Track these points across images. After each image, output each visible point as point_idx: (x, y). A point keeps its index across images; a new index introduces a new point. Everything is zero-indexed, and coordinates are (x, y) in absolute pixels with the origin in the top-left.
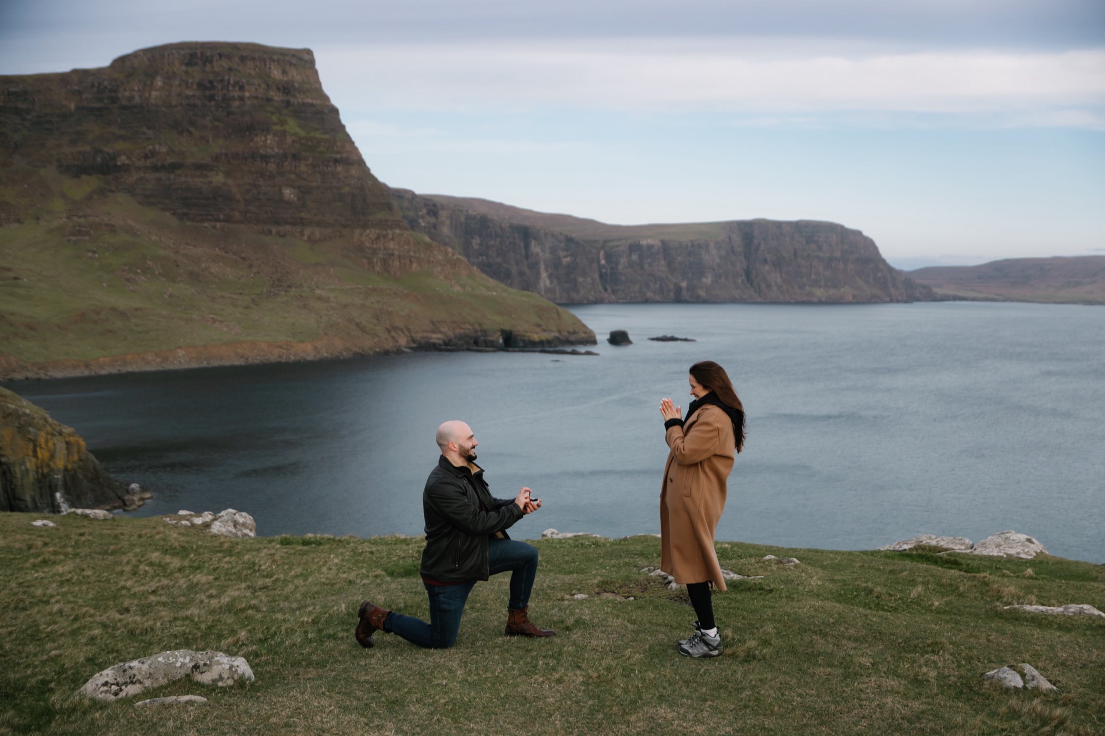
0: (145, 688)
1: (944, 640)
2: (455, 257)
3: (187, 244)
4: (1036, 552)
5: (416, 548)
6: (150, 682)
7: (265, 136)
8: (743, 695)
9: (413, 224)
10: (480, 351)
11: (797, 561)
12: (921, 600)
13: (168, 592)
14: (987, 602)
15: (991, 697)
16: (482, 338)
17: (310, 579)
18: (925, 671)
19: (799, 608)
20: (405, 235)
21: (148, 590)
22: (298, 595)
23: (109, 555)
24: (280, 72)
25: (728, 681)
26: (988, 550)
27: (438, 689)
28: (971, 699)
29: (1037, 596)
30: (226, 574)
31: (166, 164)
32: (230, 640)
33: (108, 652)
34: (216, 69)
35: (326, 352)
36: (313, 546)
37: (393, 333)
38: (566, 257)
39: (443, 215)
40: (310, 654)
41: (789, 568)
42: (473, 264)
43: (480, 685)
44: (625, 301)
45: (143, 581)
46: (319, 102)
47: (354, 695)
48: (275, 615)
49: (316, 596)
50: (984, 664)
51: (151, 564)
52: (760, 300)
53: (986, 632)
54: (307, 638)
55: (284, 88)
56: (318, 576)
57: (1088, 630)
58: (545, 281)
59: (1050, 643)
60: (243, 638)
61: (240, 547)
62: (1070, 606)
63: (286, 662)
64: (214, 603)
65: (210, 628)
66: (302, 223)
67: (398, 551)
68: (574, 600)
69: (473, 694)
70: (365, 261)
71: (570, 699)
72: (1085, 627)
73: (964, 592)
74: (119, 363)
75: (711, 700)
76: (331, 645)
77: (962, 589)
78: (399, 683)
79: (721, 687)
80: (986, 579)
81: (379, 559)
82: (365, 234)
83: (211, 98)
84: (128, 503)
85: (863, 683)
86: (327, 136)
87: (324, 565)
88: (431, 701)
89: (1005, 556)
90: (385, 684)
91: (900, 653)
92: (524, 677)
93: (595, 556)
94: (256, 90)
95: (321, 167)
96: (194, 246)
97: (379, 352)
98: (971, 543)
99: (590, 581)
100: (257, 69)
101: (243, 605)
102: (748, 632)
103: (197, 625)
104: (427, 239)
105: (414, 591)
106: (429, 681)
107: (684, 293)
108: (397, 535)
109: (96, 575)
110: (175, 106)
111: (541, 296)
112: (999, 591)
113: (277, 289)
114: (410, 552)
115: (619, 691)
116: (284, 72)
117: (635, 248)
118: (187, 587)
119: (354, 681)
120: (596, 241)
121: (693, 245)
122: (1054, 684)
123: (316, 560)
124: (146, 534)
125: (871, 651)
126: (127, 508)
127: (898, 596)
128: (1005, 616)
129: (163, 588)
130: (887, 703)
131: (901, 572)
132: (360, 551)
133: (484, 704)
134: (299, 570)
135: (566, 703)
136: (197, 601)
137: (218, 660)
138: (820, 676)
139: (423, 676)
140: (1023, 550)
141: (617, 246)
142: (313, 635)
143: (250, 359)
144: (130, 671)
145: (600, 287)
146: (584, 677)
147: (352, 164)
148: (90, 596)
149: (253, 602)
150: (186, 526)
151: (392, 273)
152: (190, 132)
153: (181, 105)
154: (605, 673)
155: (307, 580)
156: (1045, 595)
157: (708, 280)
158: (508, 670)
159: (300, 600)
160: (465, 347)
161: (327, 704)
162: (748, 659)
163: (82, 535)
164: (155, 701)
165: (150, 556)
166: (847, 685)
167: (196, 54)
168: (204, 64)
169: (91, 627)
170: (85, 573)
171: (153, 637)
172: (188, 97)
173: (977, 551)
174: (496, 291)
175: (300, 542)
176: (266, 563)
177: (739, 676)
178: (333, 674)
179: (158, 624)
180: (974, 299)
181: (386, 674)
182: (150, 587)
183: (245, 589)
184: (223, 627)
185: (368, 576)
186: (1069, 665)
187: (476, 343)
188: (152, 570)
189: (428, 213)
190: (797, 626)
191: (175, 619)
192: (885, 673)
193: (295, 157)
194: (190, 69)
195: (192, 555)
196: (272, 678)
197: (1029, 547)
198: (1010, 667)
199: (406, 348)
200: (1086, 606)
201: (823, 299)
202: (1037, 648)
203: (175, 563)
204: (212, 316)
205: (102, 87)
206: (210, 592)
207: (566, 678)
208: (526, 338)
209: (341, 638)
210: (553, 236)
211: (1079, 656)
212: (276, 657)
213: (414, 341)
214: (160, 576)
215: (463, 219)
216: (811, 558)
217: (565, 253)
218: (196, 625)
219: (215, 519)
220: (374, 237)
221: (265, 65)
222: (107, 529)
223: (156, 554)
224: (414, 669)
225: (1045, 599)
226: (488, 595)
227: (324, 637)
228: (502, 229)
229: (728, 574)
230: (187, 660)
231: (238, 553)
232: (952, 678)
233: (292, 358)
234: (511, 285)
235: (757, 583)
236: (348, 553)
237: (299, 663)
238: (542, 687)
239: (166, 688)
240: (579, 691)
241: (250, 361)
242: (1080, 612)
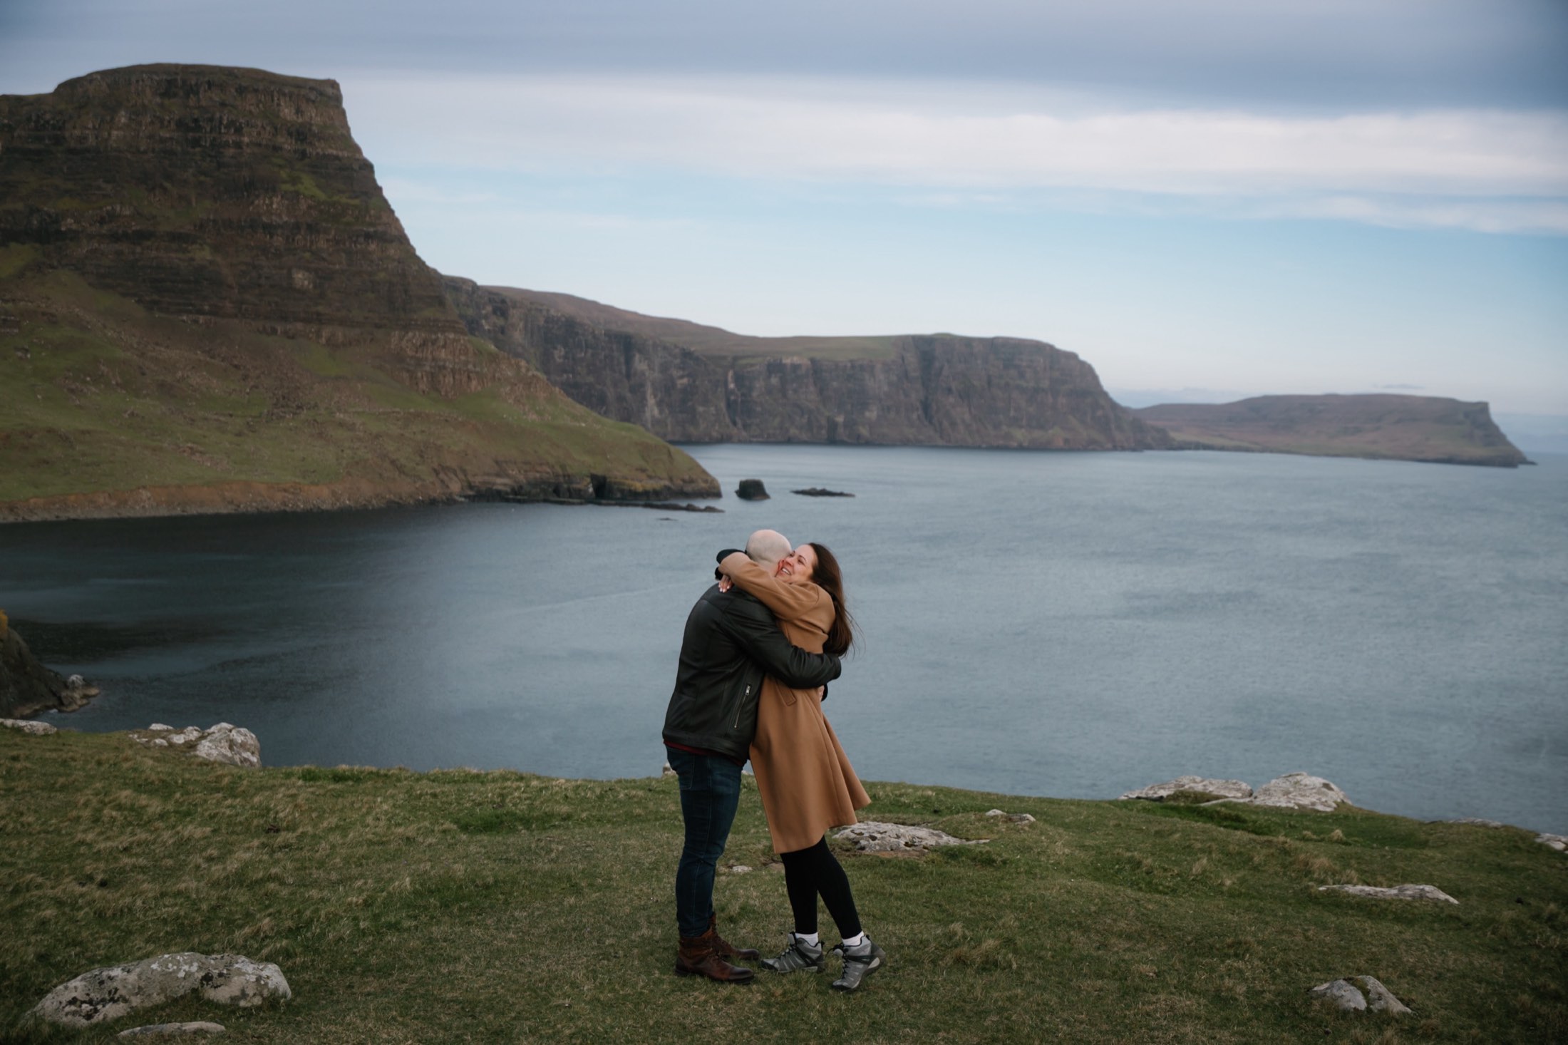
0: (132, 1008)
1: (1249, 938)
2: (530, 374)
3: (157, 344)
4: (1335, 802)
5: (498, 790)
6: (139, 1001)
7: (270, 198)
8: (987, 1023)
9: (473, 326)
10: (562, 503)
11: (1032, 819)
12: (1207, 877)
13: (147, 851)
14: (1292, 880)
15: (1324, 1024)
16: (565, 486)
17: (351, 835)
18: (1231, 985)
19: (1046, 889)
20: (462, 342)
21: (117, 847)
22: (338, 860)
23: (56, 791)
24: (293, 111)
25: (964, 1001)
26: (1273, 799)
27: (560, 1013)
28: (1297, 1026)
29: (1357, 870)
30: (229, 825)
31: (130, 231)
32: (247, 930)
33: (67, 945)
34: (204, 103)
35: (349, 500)
36: (350, 783)
37: (442, 476)
38: (682, 377)
39: (515, 315)
40: (366, 954)
41: (1022, 829)
42: (555, 384)
43: (617, 1007)
44: (760, 439)
45: (109, 833)
46: (346, 154)
47: (438, 1021)
48: (308, 892)
49: (364, 861)
50: (1306, 973)
51: (119, 807)
52: (940, 442)
53: (1301, 925)
54: (358, 929)
55: (299, 133)
56: (362, 830)
57: (1435, 922)
58: (652, 409)
59: (1390, 942)
60: (266, 928)
61: (245, 782)
62: (1407, 886)
63: (332, 967)
64: (217, 870)
65: (214, 909)
66: (319, 319)
67: (472, 794)
68: (734, 875)
69: (609, 1021)
70: (405, 375)
71: (747, 1028)
72: (1430, 918)
73: (1260, 864)
74: (57, 506)
75: (945, 1030)
76: (394, 940)
77: (1256, 859)
78: (502, 1003)
79: (955, 1009)
80: (1287, 845)
81: (446, 806)
82: (406, 338)
83: (196, 143)
84: (65, 702)
85: (1150, 1003)
86: (356, 202)
87: (368, 813)
88: (550, 1031)
89: (1296, 808)
90: (481, 1005)
91: (1191, 956)
92: (679, 993)
93: (750, 805)
94: (259, 134)
95: (347, 244)
96: (167, 347)
97: (423, 501)
98: (1249, 788)
99: (751, 846)
100: (261, 106)
101: (261, 874)
102: (981, 926)
103: (196, 904)
104: (492, 347)
105: (505, 857)
106: (545, 1000)
107: (841, 430)
108: (467, 769)
109: (40, 822)
110: (145, 152)
111: (647, 429)
112: (1308, 864)
113: (283, 410)
114: (490, 795)
115: (814, 1016)
116: (299, 111)
117: (775, 368)
118: (174, 843)
119: (436, 999)
120: (724, 358)
121: (853, 367)
122: (1407, 1005)
123: (356, 806)
124: (108, 760)
125: (1152, 954)
126: (65, 709)
127: (1176, 872)
128: (1321, 900)
129: (139, 844)
130: (1187, 1034)
131: (1171, 834)
132: (418, 792)
133: (626, 1036)
134: (334, 820)
135: (742, 1035)
136: (192, 865)
137: (239, 969)
138: (1088, 993)
139: (535, 992)
140: (1319, 799)
141: (752, 365)
142: (367, 923)
143: (242, 506)
144: (110, 983)
145: (727, 420)
146: (763, 993)
147: (392, 241)
148: (34, 855)
149: (273, 871)
150: (161, 746)
151: (443, 393)
152: (165, 189)
153: (153, 151)
154: (793, 989)
155: (346, 836)
156: (1367, 869)
157: (872, 414)
158: (655, 983)
159: (340, 868)
160: (542, 496)
161: (400, 1035)
162: (988, 966)
163: (15, 759)
164: (149, 1030)
165: (117, 795)
166: (1128, 1007)
167: (176, 80)
168: (187, 96)
169: (40, 905)
170: (24, 819)
171: (132, 921)
172: (163, 140)
173: (1258, 800)
174: (585, 422)
175: (330, 776)
176: (285, 809)
177: (978, 992)
178: (404, 986)
179: (139, 903)
180: (1222, 449)
181: (481, 988)
182: (121, 843)
183: (258, 847)
184: (233, 909)
185: (433, 831)
186: (1420, 975)
187: (557, 491)
188: (121, 815)
189: (494, 312)
190: (1047, 917)
191: (163, 895)
192: (1175, 988)
193: (311, 228)
194: (166, 102)
195: (178, 795)
196: (314, 990)
197: (1326, 795)
198: (1348, 980)
199: (461, 496)
200: (1428, 888)
201: (1026, 444)
202: (1374, 950)
203: (154, 806)
204: (189, 445)
205: (42, 122)
206: (209, 851)
207: (737, 996)
208: (626, 487)
209: (407, 929)
210: (665, 348)
211: (1431, 960)
212: (318, 959)
213: (471, 487)
214: (133, 825)
215: (542, 322)
216: (1049, 811)
217: (681, 373)
218: (195, 906)
219: (203, 737)
220: (419, 344)
221: (273, 100)
222: (50, 750)
223: (127, 792)
224: (521, 981)
225: (1368, 874)
226: (612, 866)
227: (382, 927)
228: (594, 337)
229: (940, 837)
230: (194, 968)
231: (244, 792)
232: (1267, 995)
233: (302, 506)
234: (606, 414)
235: (984, 851)
236: (401, 796)
237: (352, 969)
238: (705, 1010)
239: (163, 1009)
240: (759, 1016)
241: (242, 508)
242: (1421, 895)
